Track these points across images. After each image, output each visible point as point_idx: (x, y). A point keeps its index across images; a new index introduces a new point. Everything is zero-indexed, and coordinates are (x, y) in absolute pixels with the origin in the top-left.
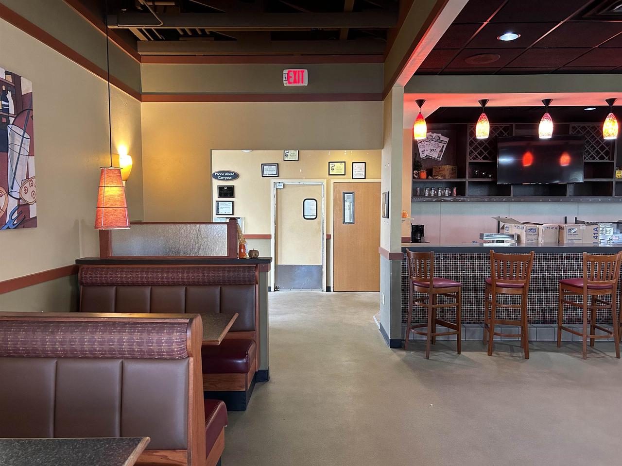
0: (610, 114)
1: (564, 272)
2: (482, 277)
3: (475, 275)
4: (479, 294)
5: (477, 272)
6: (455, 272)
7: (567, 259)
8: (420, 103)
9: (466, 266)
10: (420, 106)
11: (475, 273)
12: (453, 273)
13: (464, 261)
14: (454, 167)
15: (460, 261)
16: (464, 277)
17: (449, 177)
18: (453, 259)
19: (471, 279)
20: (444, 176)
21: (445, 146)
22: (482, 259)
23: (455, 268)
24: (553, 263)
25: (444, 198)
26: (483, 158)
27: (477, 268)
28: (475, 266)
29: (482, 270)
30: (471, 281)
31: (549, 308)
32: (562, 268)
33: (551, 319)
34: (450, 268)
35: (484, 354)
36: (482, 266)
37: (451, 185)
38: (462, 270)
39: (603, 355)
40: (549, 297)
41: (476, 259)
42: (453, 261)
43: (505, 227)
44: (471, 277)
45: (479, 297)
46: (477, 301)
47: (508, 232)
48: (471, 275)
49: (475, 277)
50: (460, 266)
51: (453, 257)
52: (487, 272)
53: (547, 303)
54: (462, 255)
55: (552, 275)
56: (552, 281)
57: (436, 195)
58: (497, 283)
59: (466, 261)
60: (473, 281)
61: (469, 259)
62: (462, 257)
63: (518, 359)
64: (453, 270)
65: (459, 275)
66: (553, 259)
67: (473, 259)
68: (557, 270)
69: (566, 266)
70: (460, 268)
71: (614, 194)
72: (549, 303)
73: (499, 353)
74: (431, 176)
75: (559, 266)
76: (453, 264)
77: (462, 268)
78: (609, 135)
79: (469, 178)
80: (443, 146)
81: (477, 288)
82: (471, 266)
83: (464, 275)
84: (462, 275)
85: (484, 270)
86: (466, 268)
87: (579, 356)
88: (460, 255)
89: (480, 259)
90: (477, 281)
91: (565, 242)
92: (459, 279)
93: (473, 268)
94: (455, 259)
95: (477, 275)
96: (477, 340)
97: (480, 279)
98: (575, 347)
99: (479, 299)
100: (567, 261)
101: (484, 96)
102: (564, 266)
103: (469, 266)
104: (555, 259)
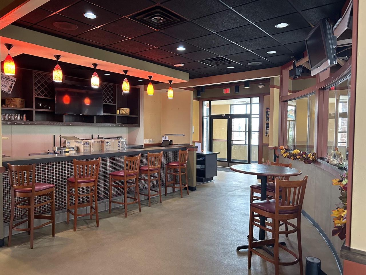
0: (125, 79)
1: (108, 168)
2: (61, 177)
3: (57, 176)
4: (60, 190)
5: (58, 175)
6: (42, 177)
7: (109, 160)
8: (9, 46)
9: (51, 171)
10: (9, 48)
11: (57, 175)
12: (41, 177)
13: (49, 168)
14: (22, 99)
15: (46, 168)
16: (49, 179)
17: (20, 107)
18: (41, 167)
19: (54, 180)
20: (16, 106)
21: (14, 84)
22: (61, 165)
23: (42, 174)
24: (102, 163)
25: (17, 122)
26: (44, 96)
27: (58, 172)
28: (57, 170)
29: (61, 173)
30: (54, 181)
31: (101, 190)
32: (107, 166)
33: (102, 197)
34: (39, 174)
35: (71, 231)
36: (61, 170)
37: (21, 113)
38: (47, 174)
39: (133, 212)
40: (101, 184)
41: (57, 166)
42: (41, 169)
43: (67, 142)
44: (54, 178)
45: (60, 191)
46: (58, 195)
47: (69, 145)
48: (54, 177)
49: (57, 178)
50: (46, 171)
51: (41, 166)
52: (64, 174)
53: (100, 188)
54: (47, 163)
55: (102, 170)
56: (102, 174)
57: (10, 120)
58: (78, 181)
59: (51, 168)
60: (55, 181)
61: (52, 166)
62: (47, 165)
63: (93, 228)
64: (41, 175)
65: (46, 178)
66: (102, 161)
67: (55, 166)
68: (104, 167)
69: (109, 164)
70: (46, 173)
71: (116, 123)
72: (101, 188)
73: (80, 227)
74: (5, 104)
75: (106, 164)
76: (41, 170)
77: (47, 173)
78: (126, 91)
79: (35, 108)
80: (12, 84)
81: (58, 185)
82: (54, 170)
83: (49, 177)
84: (47, 178)
85: (63, 172)
86: (51, 173)
87: (122, 216)
88: (46, 163)
89: (60, 165)
90: (58, 181)
91: (105, 150)
92: (46, 181)
93: (55, 172)
94: (42, 167)
95: (58, 176)
96: (61, 222)
97: (60, 179)
98: (117, 211)
99: (60, 193)
100: (109, 161)
101: (59, 52)
102: (108, 164)
103: (52, 171)
104: (103, 161)
